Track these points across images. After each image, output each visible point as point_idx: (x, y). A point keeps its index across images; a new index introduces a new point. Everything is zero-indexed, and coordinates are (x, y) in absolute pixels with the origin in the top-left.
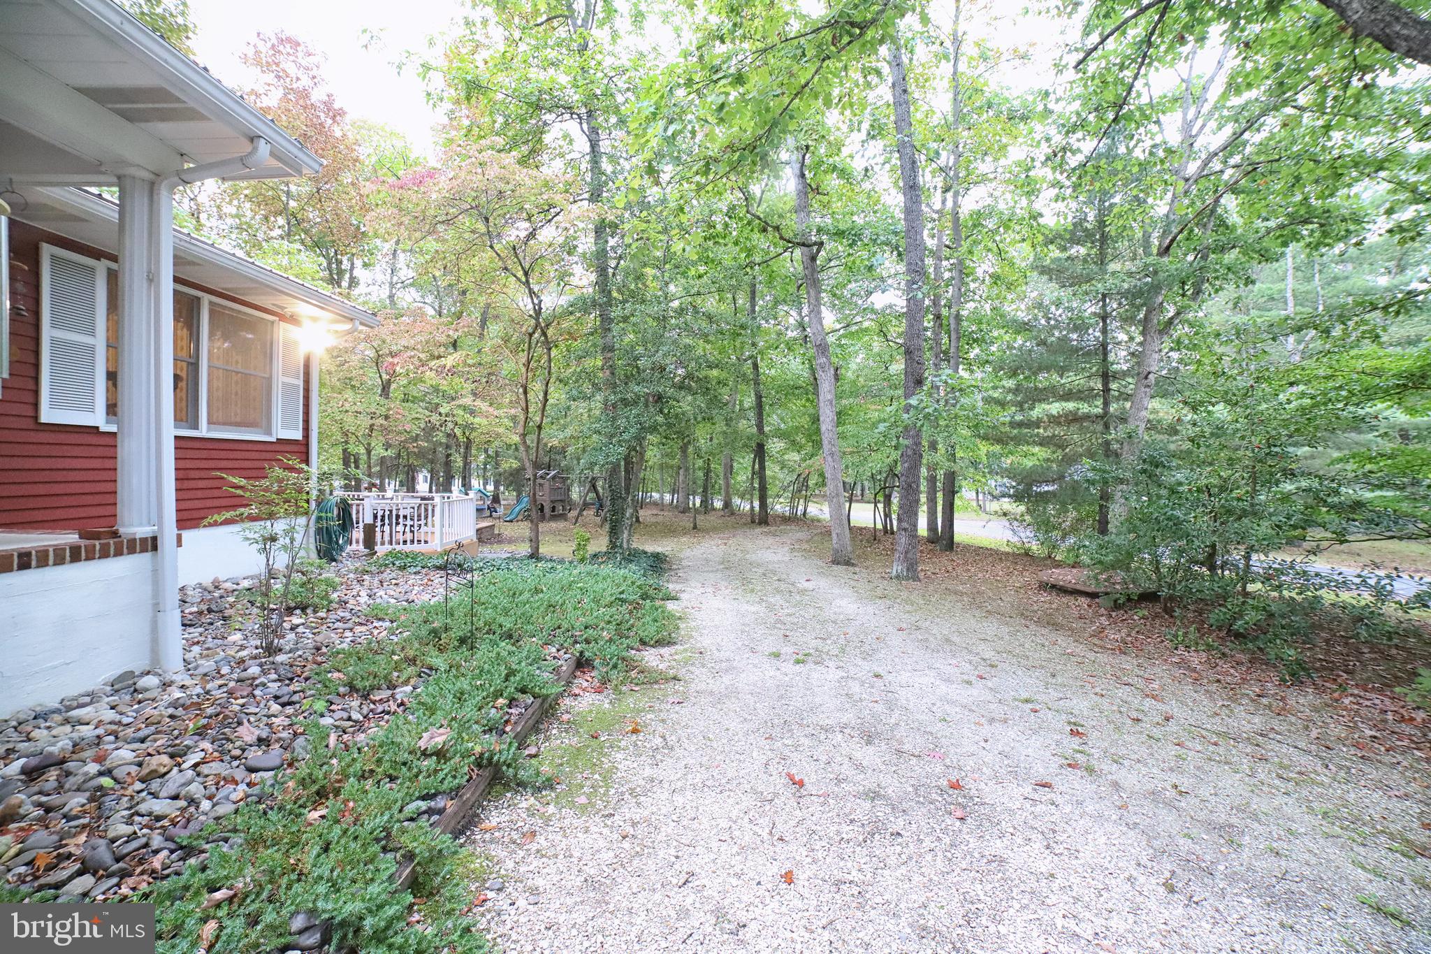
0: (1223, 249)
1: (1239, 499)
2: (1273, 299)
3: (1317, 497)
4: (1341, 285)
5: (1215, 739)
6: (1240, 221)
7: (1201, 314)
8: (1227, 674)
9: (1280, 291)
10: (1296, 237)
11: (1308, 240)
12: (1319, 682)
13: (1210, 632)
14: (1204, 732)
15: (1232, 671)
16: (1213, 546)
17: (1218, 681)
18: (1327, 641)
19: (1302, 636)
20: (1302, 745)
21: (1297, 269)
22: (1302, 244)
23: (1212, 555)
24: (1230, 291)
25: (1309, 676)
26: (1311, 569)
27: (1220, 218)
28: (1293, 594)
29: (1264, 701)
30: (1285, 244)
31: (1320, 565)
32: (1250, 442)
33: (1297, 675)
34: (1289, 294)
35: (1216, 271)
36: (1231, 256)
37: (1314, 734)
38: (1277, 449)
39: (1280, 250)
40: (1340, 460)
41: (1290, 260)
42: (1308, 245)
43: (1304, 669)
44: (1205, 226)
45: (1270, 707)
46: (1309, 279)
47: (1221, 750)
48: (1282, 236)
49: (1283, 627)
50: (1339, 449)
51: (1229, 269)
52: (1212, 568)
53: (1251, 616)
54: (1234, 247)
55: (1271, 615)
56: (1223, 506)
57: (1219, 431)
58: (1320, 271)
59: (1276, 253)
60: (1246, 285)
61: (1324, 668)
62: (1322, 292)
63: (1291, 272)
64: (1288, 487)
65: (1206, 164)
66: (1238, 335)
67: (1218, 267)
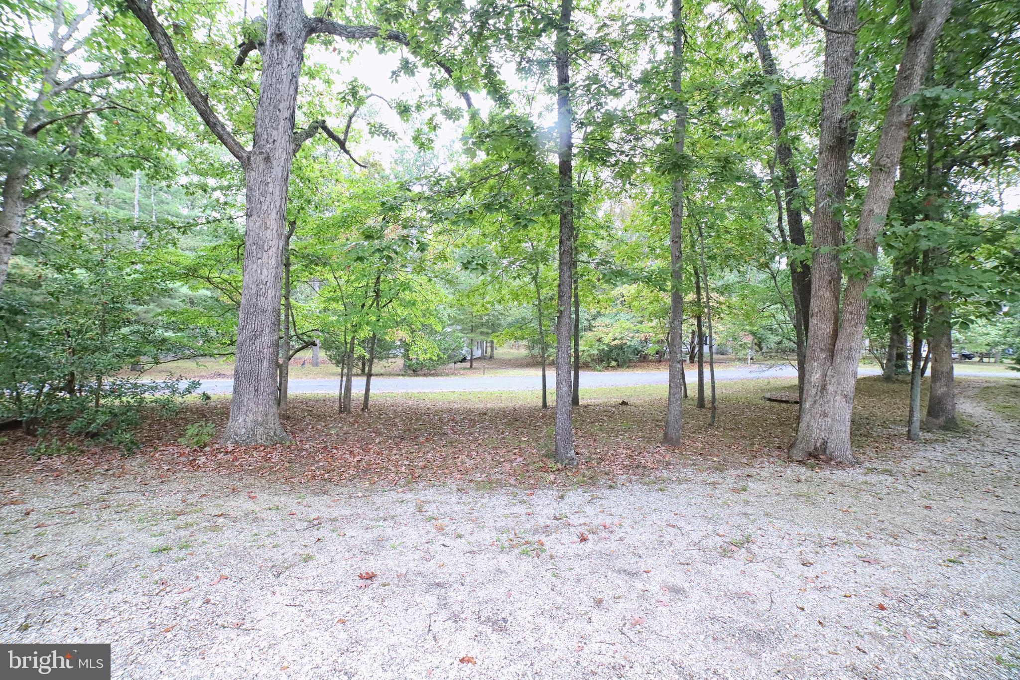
0: (89, 153)
1: (92, 339)
2: (126, 203)
3: (143, 337)
4: (165, 207)
5: (72, 509)
6: (103, 137)
7: (68, 196)
8: (85, 463)
9: (130, 199)
10: (140, 166)
11: (147, 172)
12: (143, 449)
13: (71, 439)
14: (62, 510)
15: (88, 461)
16: (72, 374)
17: (77, 471)
18: (150, 425)
19: (133, 425)
20: (132, 489)
21: (141, 187)
22: (143, 172)
23: (71, 382)
24: (92, 187)
25: (138, 447)
26: (139, 382)
27: (86, 127)
28: (129, 400)
29: (111, 472)
30: (134, 168)
31: (145, 380)
32: (100, 299)
33: (131, 450)
34: (136, 203)
35: (82, 168)
36: (95, 161)
37: (139, 479)
38: (119, 305)
39: (130, 171)
40: (160, 314)
41: (137, 180)
42: (147, 175)
43: (135, 444)
44: (73, 128)
45: (114, 475)
46: (149, 197)
47: (76, 515)
48: (131, 162)
49: (123, 421)
50: (161, 307)
51: (93, 170)
52: (71, 391)
53: (101, 419)
54: (97, 155)
55: (115, 415)
56: (79, 344)
57: (79, 289)
58: (155, 194)
59: (127, 172)
60: (106, 186)
61: (147, 441)
62: (155, 208)
63: (137, 188)
64: (125, 330)
65: (76, 80)
66: (94, 221)
67: (83, 165)
